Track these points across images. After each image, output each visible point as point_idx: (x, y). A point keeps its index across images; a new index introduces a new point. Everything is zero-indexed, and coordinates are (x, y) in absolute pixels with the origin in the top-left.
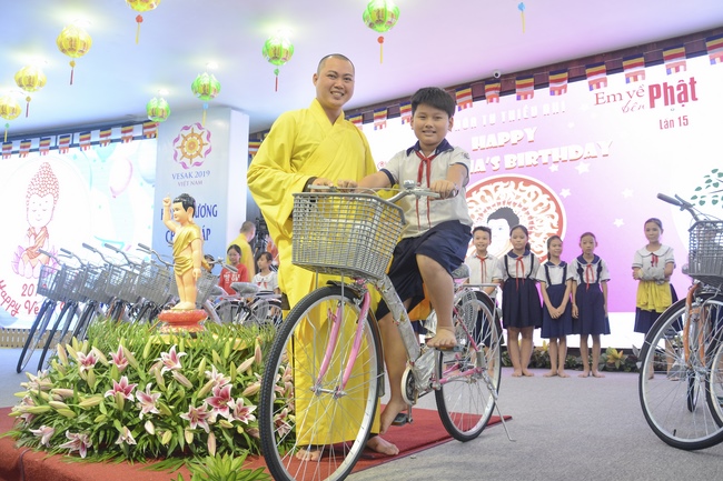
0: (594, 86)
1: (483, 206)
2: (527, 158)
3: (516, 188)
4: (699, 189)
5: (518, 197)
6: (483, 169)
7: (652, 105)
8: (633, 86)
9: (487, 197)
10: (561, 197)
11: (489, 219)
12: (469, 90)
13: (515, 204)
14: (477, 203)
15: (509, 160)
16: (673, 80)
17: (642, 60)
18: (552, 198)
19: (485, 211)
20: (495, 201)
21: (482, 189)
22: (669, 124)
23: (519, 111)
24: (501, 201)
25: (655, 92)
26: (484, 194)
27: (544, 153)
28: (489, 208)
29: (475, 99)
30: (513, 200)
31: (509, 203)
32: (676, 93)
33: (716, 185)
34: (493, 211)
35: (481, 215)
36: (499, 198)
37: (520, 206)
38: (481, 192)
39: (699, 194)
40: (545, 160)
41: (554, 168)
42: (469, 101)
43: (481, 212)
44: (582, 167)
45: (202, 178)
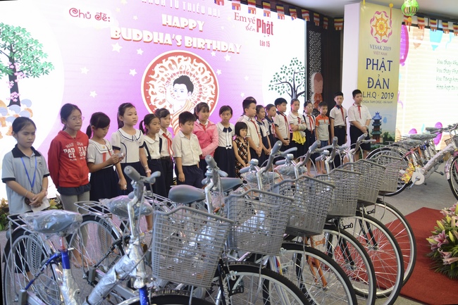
0: (236, 7)
1: (170, 72)
2: (198, 42)
3: (192, 62)
4: (271, 81)
5: (193, 70)
6: (170, 42)
7: (258, 31)
8: (251, 15)
9: (173, 66)
10: (217, 74)
13: (191, 74)
14: (166, 69)
15: (188, 41)
16: (266, 20)
17: (255, 2)
18: (212, 74)
19: (172, 76)
20: (178, 70)
21: (170, 58)
22: (263, 44)
23: (194, 5)
24: (183, 70)
25: (260, 23)
26: (171, 63)
27: (209, 42)
28: (174, 74)
30: (190, 71)
31: (187, 73)
32: (267, 28)
33: (277, 81)
34: (177, 77)
35: (169, 79)
36: (181, 68)
37: (194, 76)
38: (169, 62)
39: (272, 84)
40: (209, 47)
41: (213, 54)
43: (169, 76)
44: (228, 57)
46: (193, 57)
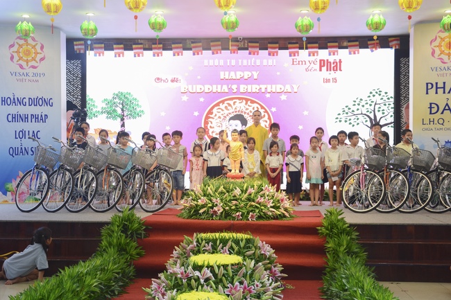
0: (292, 55)
1: (226, 112)
2: (254, 88)
3: (246, 104)
4: (339, 114)
5: (247, 109)
6: (227, 91)
7: (321, 70)
8: (312, 58)
9: (229, 108)
10: (271, 112)
11: (230, 120)
12: (220, 43)
13: (245, 113)
14: (223, 110)
15: (243, 88)
16: (331, 59)
17: (317, 45)
18: (266, 111)
19: (227, 115)
20: (233, 110)
21: (226, 102)
22: (327, 81)
23: (249, 61)
24: (237, 110)
25: (323, 63)
26: (227, 105)
27: (263, 87)
28: (230, 113)
29: (223, 49)
30: (244, 110)
31: (242, 112)
32: (332, 66)
33: (347, 113)
34: (232, 115)
35: (225, 117)
36: (236, 109)
37: (248, 114)
38: (225, 105)
39: (339, 117)
40: (263, 90)
41: (268, 95)
42: (219, 50)
43: (225, 115)
44: (283, 97)
45: (38, 78)
46: (247, 100)
